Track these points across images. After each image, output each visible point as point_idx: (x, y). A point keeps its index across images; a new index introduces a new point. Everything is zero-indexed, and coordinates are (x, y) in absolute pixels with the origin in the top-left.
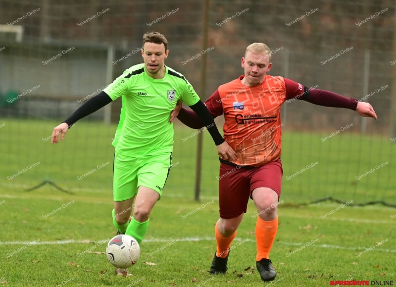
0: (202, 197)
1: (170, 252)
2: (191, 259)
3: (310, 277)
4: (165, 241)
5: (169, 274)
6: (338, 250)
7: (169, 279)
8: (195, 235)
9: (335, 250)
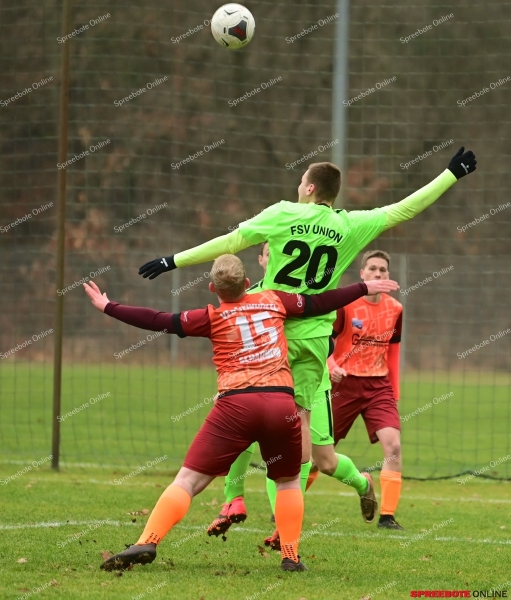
0: (61, 464)
1: (19, 543)
2: (48, 552)
3: (218, 574)
4: (11, 527)
5: (18, 575)
6: (256, 534)
7: (18, 582)
8: (54, 518)
9: (252, 534)
